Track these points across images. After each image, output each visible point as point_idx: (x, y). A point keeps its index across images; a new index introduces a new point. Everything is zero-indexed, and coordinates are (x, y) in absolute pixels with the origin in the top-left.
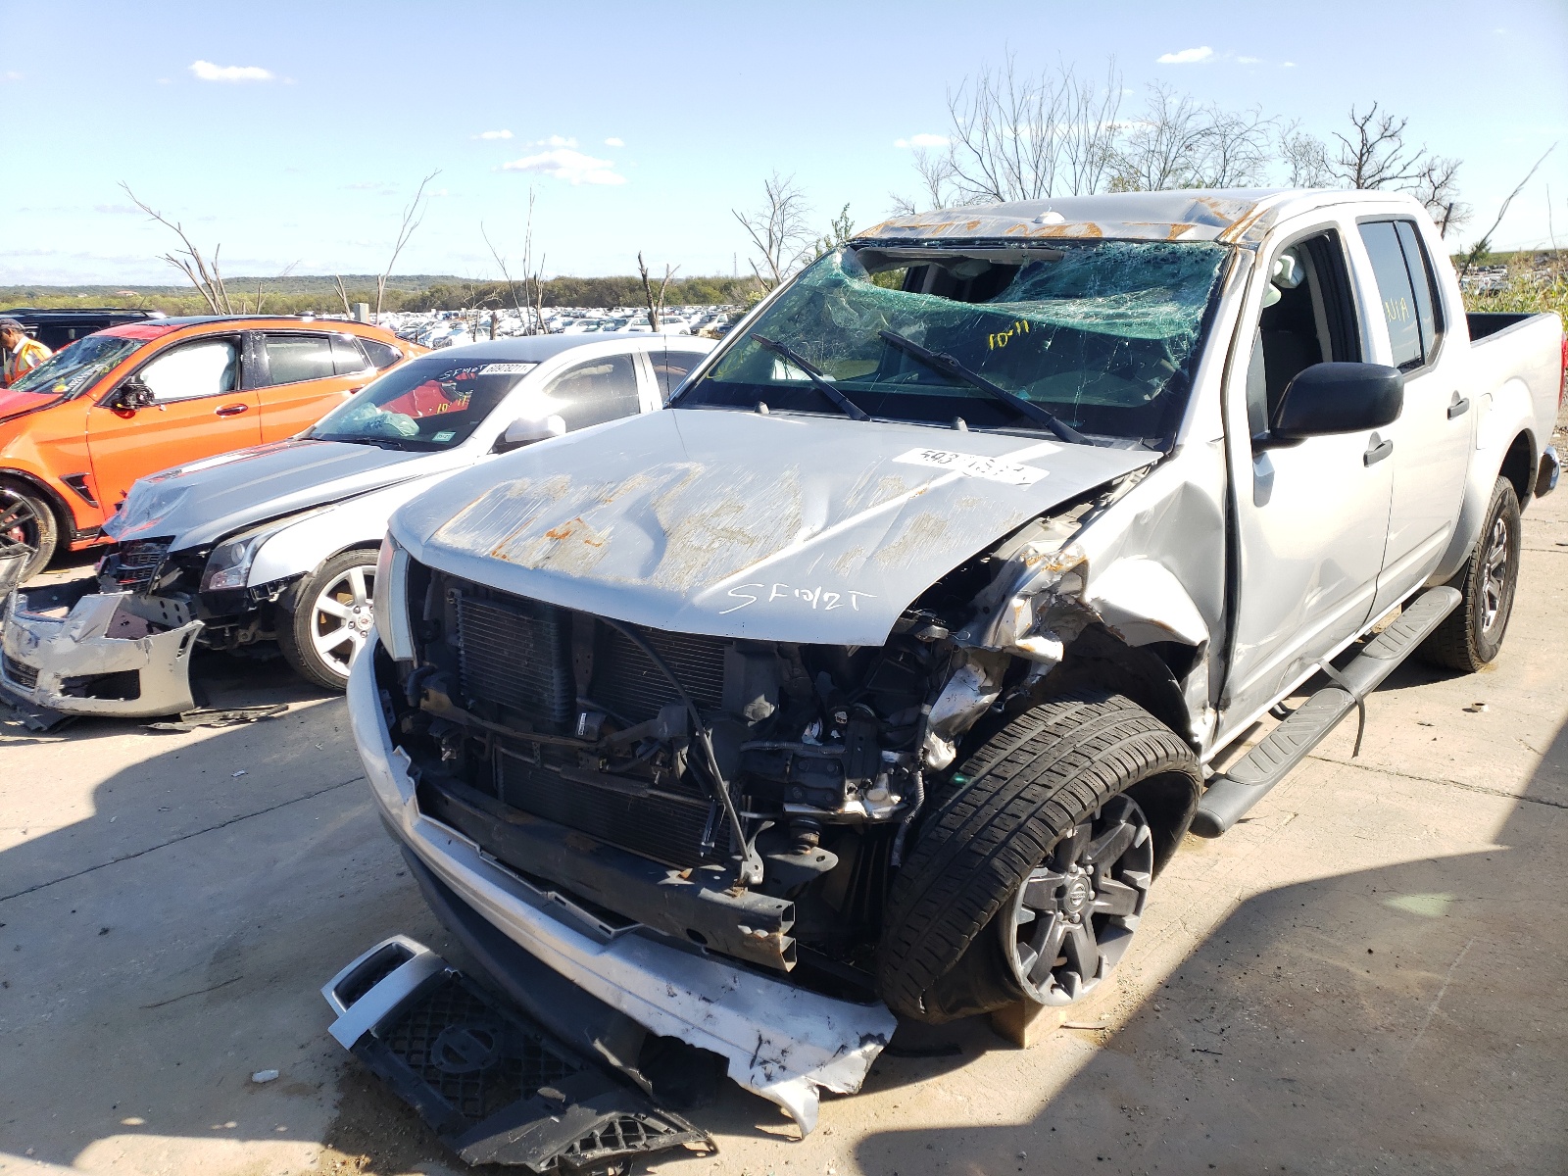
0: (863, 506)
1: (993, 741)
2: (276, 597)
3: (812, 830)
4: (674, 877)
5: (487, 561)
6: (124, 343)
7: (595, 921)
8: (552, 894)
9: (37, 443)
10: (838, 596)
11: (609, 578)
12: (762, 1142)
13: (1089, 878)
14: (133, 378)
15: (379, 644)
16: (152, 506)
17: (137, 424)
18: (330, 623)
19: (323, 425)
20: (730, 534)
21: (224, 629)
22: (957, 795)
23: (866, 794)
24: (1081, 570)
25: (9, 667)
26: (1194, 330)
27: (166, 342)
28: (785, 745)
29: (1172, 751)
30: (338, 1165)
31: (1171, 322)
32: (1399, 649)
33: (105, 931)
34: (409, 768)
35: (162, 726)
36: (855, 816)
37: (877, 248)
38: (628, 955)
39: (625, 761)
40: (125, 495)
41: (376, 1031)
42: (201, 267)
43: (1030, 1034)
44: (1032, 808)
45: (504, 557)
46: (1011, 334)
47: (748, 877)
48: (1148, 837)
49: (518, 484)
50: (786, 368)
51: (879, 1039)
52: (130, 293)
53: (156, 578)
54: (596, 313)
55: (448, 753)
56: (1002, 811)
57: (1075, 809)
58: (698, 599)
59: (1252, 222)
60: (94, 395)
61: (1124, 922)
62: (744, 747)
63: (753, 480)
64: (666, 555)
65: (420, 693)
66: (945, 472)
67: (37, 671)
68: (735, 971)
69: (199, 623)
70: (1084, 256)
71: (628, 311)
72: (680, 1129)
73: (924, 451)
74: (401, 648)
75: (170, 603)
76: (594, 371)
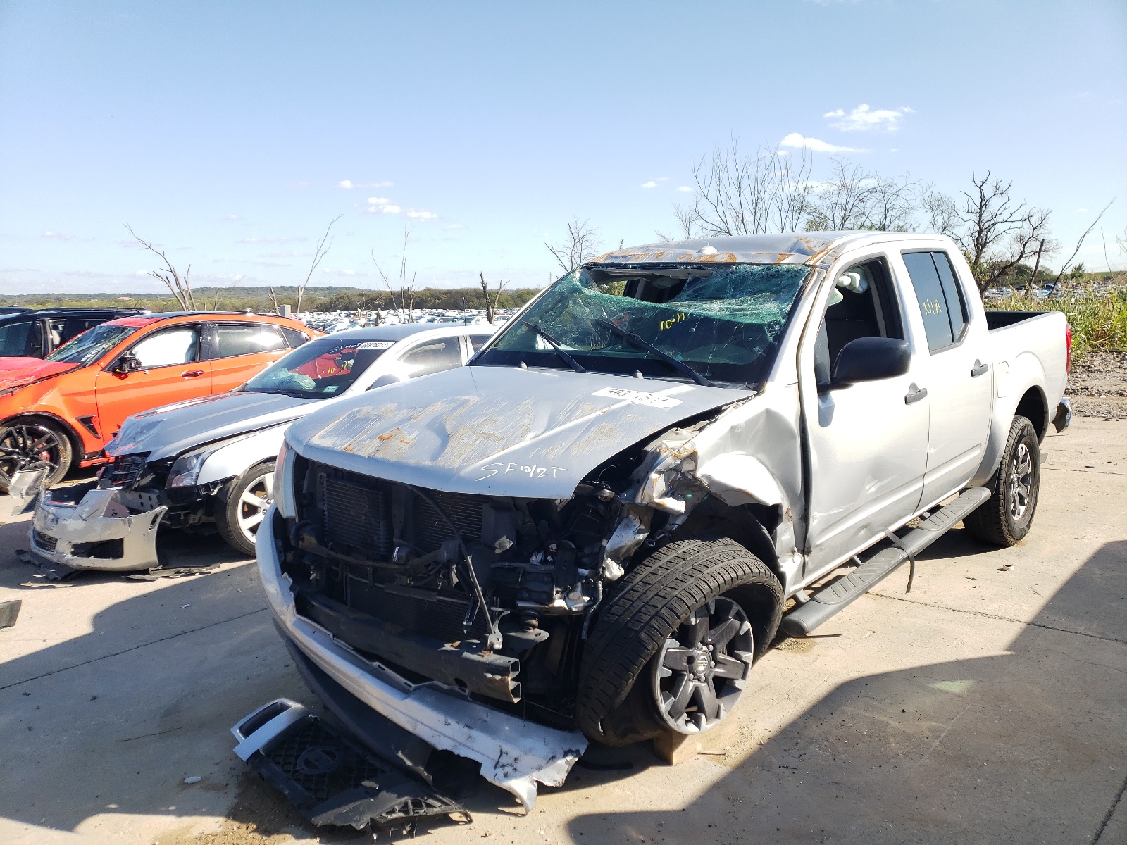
0: (568, 420)
1: (644, 562)
2: (216, 491)
3: (534, 617)
4: (448, 647)
5: (341, 453)
6: (124, 329)
7: (402, 680)
8: (376, 664)
9: (62, 395)
10: (545, 470)
11: (412, 461)
12: (501, 817)
13: (710, 654)
14: (128, 352)
15: (277, 509)
16: (137, 433)
17: (129, 383)
18: (250, 510)
19: (253, 382)
20: (487, 436)
21: (180, 515)
22: (621, 594)
23: (567, 595)
24: (693, 457)
25: (38, 538)
26: (783, 318)
27: (151, 328)
28: (518, 564)
29: (755, 570)
30: (235, 829)
31: (770, 314)
32: (942, 524)
33: (94, 698)
34: (292, 585)
35: (136, 577)
36: (560, 608)
37: (601, 269)
38: (421, 700)
39: (423, 578)
40: (119, 427)
41: (263, 751)
42: (177, 280)
43: (677, 756)
44: (665, 602)
45: (351, 451)
46: (674, 321)
47: (492, 645)
48: (749, 629)
49: (365, 409)
50: (544, 342)
51: (576, 753)
52: (128, 298)
53: (137, 479)
54: (452, 313)
55: (314, 575)
56: (647, 603)
57: (691, 602)
58: (463, 473)
59: (828, 253)
60: (102, 364)
61: (735, 683)
62: (493, 566)
63: (505, 406)
64: (448, 448)
65: (299, 537)
66: (621, 401)
67: (56, 540)
68: (487, 710)
69: (165, 508)
70: (725, 273)
71: (475, 312)
72: (446, 804)
73: (611, 389)
74: (289, 511)
75: (146, 495)
76: (432, 347)
